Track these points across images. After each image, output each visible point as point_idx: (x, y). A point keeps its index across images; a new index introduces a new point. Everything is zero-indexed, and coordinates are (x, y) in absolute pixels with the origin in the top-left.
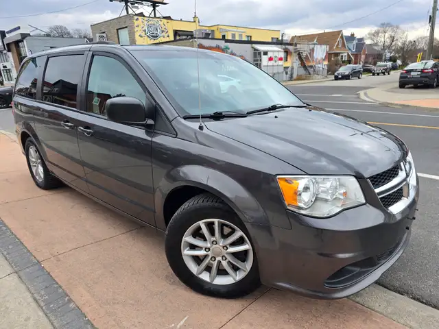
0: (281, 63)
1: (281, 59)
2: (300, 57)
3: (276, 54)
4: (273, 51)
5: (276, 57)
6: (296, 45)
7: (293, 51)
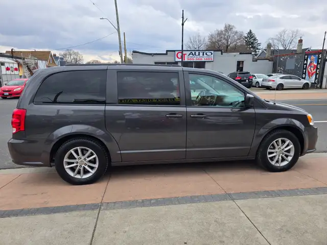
0: (16, 72)
1: (16, 69)
2: (29, 69)
3: (11, 65)
4: (9, 63)
5: (12, 67)
6: (24, 59)
7: (22, 64)
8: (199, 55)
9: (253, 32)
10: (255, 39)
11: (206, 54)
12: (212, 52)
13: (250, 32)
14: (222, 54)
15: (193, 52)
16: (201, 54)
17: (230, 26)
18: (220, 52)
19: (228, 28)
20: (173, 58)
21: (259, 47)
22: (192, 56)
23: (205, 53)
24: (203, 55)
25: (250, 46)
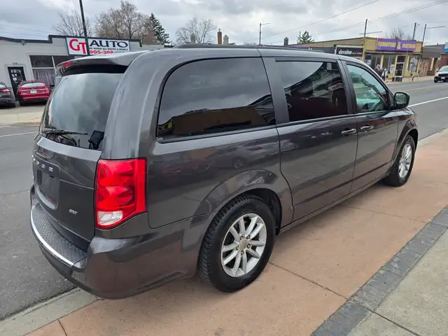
8: (107, 45)
9: (156, 17)
10: (160, 28)
11: (118, 44)
12: (127, 42)
13: (152, 17)
14: (141, 46)
15: (98, 41)
16: (111, 44)
17: (128, 5)
18: (138, 43)
19: (128, 8)
20: (65, 48)
21: (167, 40)
22: (96, 46)
23: (116, 43)
24: (114, 46)
25: (156, 37)
